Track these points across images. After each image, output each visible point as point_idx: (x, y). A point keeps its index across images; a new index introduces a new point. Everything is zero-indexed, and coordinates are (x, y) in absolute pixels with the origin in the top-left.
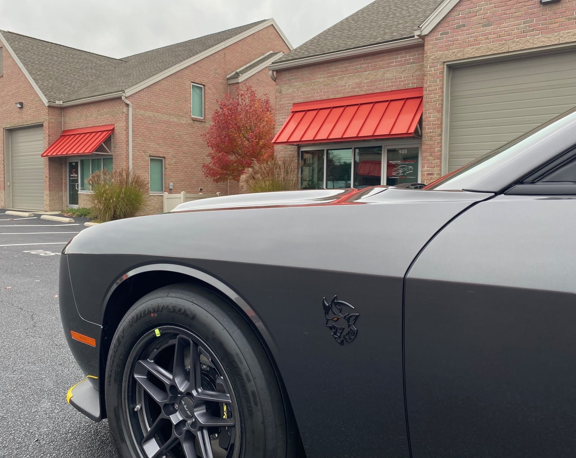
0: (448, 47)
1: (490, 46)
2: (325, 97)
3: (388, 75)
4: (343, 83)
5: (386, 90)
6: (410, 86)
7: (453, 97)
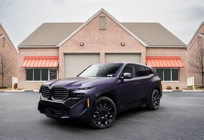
0: (64, 50)
1: (72, 51)
2: (33, 56)
3: (50, 53)
4: (38, 53)
5: (49, 56)
6: (55, 56)
7: (64, 60)
